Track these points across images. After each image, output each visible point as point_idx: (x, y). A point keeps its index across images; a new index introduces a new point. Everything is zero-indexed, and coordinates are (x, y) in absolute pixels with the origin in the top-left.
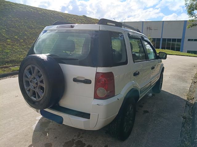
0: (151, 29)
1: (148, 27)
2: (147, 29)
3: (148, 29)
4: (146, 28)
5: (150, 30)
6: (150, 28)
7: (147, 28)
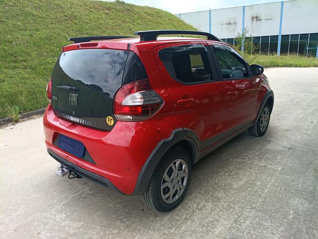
0: (260, 20)
1: (254, 16)
2: (252, 20)
3: (255, 19)
4: (251, 18)
5: (259, 22)
6: (257, 17)
7: (253, 18)
